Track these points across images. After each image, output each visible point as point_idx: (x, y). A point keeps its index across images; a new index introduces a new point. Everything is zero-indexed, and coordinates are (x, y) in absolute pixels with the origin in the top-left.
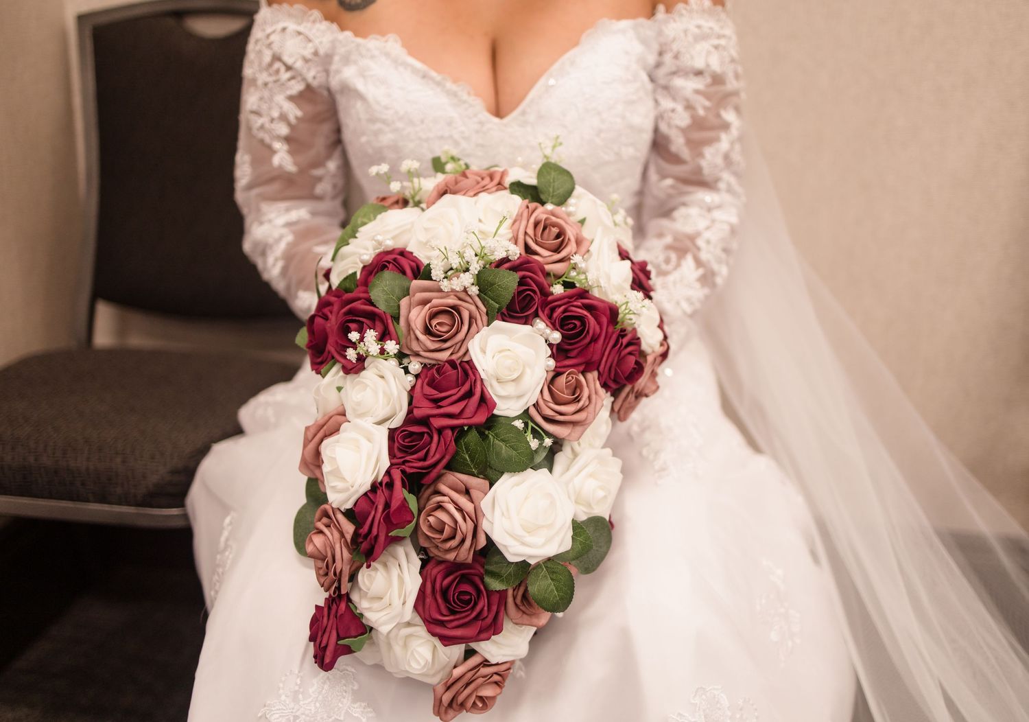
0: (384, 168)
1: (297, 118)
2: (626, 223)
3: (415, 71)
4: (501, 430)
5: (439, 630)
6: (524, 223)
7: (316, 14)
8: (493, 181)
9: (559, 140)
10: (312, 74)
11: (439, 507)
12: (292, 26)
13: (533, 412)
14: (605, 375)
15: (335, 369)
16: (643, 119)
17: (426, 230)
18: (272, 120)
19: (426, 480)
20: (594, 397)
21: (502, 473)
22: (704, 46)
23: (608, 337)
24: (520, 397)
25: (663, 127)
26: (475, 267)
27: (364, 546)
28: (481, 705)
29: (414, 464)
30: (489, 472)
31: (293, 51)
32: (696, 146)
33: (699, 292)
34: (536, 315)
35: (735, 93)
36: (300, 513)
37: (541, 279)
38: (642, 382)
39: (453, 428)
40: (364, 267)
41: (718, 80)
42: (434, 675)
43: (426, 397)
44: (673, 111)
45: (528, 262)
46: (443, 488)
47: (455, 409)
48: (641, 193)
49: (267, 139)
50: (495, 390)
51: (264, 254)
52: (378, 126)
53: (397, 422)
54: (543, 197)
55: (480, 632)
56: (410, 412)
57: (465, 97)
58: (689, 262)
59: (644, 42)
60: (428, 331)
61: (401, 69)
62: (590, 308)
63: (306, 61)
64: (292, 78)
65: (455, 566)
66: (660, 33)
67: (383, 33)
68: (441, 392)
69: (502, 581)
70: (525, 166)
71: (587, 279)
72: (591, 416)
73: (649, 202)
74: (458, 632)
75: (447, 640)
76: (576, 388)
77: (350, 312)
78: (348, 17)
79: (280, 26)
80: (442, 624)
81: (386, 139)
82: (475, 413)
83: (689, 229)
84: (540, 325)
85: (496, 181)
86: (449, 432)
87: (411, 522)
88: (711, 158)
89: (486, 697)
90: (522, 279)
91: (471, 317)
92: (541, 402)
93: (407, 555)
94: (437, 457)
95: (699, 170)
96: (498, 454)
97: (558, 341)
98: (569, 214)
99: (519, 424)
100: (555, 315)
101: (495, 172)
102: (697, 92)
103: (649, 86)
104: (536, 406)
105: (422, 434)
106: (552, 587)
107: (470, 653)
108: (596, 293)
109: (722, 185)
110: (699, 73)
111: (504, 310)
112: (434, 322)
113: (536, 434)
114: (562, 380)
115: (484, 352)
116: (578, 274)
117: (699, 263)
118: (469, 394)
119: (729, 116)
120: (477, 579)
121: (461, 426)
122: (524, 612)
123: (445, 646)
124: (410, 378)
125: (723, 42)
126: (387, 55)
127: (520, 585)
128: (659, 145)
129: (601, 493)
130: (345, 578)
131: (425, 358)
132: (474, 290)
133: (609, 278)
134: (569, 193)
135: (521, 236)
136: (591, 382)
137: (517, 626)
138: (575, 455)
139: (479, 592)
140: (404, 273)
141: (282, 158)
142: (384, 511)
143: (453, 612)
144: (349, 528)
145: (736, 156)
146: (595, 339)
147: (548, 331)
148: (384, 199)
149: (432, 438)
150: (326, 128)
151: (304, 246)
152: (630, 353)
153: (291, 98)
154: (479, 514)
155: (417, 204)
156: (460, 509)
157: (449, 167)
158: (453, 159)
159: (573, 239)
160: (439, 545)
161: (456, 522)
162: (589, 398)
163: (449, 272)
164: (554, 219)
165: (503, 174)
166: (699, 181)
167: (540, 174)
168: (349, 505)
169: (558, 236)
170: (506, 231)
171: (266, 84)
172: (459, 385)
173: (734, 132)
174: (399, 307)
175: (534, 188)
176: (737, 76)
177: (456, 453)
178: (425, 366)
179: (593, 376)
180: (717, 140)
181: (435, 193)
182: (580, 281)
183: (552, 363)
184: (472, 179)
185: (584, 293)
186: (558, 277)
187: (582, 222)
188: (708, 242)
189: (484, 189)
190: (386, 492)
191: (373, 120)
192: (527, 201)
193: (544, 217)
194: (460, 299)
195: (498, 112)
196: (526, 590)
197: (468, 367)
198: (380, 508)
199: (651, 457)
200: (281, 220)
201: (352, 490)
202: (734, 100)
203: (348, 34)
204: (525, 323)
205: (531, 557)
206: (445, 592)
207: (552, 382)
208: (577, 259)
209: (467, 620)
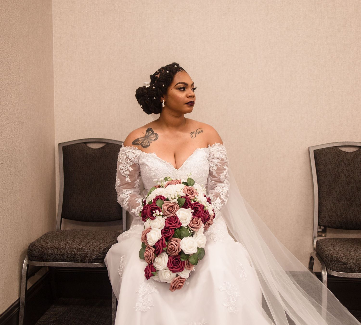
0: (156, 180)
1: (131, 170)
2: (205, 190)
3: (159, 160)
4: (183, 229)
5: (172, 269)
6: (185, 190)
7: (137, 148)
8: (178, 182)
9: (191, 174)
10: (136, 161)
11: (172, 244)
12: (131, 151)
13: (189, 226)
14: (202, 219)
15: (149, 219)
16: (207, 168)
17: (166, 191)
18: (126, 171)
19: (169, 239)
20: (200, 223)
21: (184, 237)
22: (219, 153)
23: (203, 212)
24: (186, 223)
25: (211, 170)
26: (177, 198)
27: (157, 252)
28: (180, 287)
29: (167, 236)
30: (181, 237)
31: (131, 156)
32: (219, 174)
33: (221, 205)
34: (189, 207)
35: (226, 162)
36: (140, 250)
37: (189, 200)
38: (210, 221)
39: (174, 229)
40: (154, 199)
41: (222, 160)
42: (170, 281)
43: (168, 223)
44: (213, 166)
45: (187, 197)
46: (172, 240)
47: (174, 225)
48: (207, 184)
49: (124, 175)
50: (181, 221)
51: (123, 201)
52: (151, 171)
53: (162, 228)
54: (188, 185)
55: (180, 270)
56: (165, 226)
57: (170, 165)
58: (218, 199)
59: (206, 152)
60: (168, 210)
61: (156, 159)
62: (199, 206)
63: (134, 158)
64: (131, 162)
65: (175, 256)
66: (210, 150)
67: (152, 152)
68: (171, 222)
69: (184, 259)
70: (184, 179)
71: (198, 200)
72: (200, 227)
73: (209, 186)
74: (176, 270)
75: (173, 272)
76: (197, 221)
77: (152, 208)
78: (144, 149)
79: (128, 151)
80: (172, 268)
81: (153, 174)
82: (178, 225)
83: (218, 192)
84: (190, 209)
85: (179, 182)
86: (173, 229)
87: (166, 247)
88: (222, 176)
89: (181, 285)
90: (186, 200)
91: (176, 208)
92: (190, 224)
93: (165, 255)
94: (171, 234)
95: (220, 179)
96: (183, 233)
97: (193, 212)
98: (194, 188)
99: (186, 228)
100: (192, 207)
101: (178, 180)
102: (218, 162)
103: (208, 161)
104: (189, 224)
105: (168, 230)
106: (194, 260)
107: (177, 275)
108: (200, 203)
109: (224, 182)
110: (218, 158)
111: (183, 206)
112: (169, 209)
113: (190, 230)
114: (194, 219)
115: (179, 214)
116: (196, 199)
117: (221, 199)
118: (177, 222)
119: (225, 167)
120: (179, 259)
121: (175, 228)
122: (188, 267)
123: (173, 273)
124: (165, 220)
125: (223, 152)
126: (153, 157)
127: (187, 260)
128: (210, 174)
129: (202, 243)
130: (153, 259)
131: (167, 216)
132: (177, 202)
133: (202, 200)
134: (194, 184)
135: (185, 192)
136: (200, 220)
137: (187, 270)
138: (197, 235)
139: (179, 262)
140: (162, 200)
141: (128, 179)
142: (161, 244)
143: (174, 266)
144: (154, 249)
145: (227, 176)
146: (200, 212)
147: (191, 210)
148: (156, 186)
149: (170, 231)
150: (138, 172)
151: (133, 198)
152: (207, 215)
153: (130, 166)
154: (180, 245)
155: (163, 187)
156: (176, 244)
157: (169, 179)
158: (169, 178)
159: (195, 193)
160: (171, 252)
161: (175, 247)
162: (199, 223)
163: (172, 199)
164: (191, 189)
165: (180, 180)
166: (220, 181)
167: (188, 180)
168: (154, 245)
169: (192, 192)
170: (182, 191)
171: (124, 163)
172: (174, 220)
173: (227, 171)
174: (162, 206)
175: (187, 183)
176: (226, 159)
177: (174, 234)
178: (167, 217)
179: (200, 219)
180: (223, 172)
181: (167, 185)
182: (197, 201)
183: (192, 216)
184: (174, 182)
185: (198, 203)
186: (192, 200)
187: (196, 189)
188: (222, 194)
189: (177, 183)
190: (162, 241)
191: (150, 170)
192: (186, 185)
193: (189, 188)
194: (174, 204)
195: (176, 168)
196: (189, 261)
197: (176, 217)
198: (161, 243)
199: (213, 239)
200: (127, 193)
201: (154, 242)
202: (226, 164)
203: (144, 152)
204: (187, 209)
205: (190, 253)
206: (173, 262)
207: (192, 220)
208: (196, 196)
209: (177, 267)
